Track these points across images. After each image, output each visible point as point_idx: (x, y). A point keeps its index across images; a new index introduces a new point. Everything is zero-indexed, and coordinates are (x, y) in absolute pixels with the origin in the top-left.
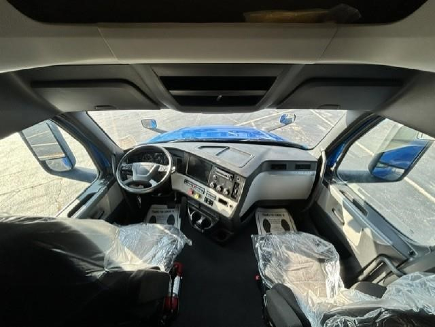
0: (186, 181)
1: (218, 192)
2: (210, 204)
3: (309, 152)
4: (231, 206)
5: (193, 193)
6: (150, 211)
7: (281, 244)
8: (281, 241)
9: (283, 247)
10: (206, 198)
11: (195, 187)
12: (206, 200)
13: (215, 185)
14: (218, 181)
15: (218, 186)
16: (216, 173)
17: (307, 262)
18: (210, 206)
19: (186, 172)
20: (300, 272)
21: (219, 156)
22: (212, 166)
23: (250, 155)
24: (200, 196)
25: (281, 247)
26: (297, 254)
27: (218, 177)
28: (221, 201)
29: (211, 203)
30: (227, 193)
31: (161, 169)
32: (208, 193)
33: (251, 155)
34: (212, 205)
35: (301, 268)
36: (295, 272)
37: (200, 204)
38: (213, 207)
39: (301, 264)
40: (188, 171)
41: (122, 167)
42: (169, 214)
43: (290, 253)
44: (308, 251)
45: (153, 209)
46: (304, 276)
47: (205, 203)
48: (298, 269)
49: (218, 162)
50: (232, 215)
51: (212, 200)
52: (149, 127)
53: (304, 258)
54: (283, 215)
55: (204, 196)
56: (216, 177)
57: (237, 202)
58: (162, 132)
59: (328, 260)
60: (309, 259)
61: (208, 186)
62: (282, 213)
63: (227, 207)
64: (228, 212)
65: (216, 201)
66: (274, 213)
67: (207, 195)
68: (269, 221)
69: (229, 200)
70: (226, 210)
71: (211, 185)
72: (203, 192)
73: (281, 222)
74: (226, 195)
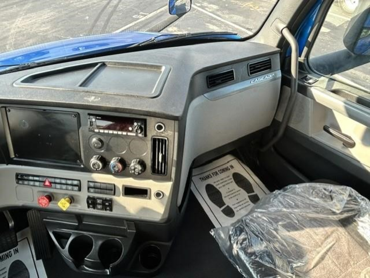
0: (20, 178)
1: (117, 174)
2: (104, 208)
3: (252, 40)
4: (158, 195)
5: (50, 198)
7: (275, 226)
8: (271, 218)
9: (280, 228)
10: (89, 198)
11: (51, 183)
12: (92, 202)
13: (104, 161)
14: (109, 149)
15: (113, 162)
16: (97, 131)
17: (327, 237)
18: (107, 214)
19: (12, 155)
20: (328, 261)
21: (91, 87)
22: (78, 116)
23: (159, 67)
24: (72, 200)
25: (276, 230)
26: (308, 230)
27: (102, 138)
28: (130, 191)
29: (108, 205)
30: (139, 168)
32: (92, 184)
33: (163, 69)
34: (111, 210)
35: (326, 253)
36: (320, 265)
37: (79, 217)
38: (115, 213)
39: (323, 247)
40: (15, 153)
43: (295, 234)
44: (321, 216)
46: (336, 265)
47: (92, 211)
48: (322, 258)
49: (92, 102)
50: (165, 212)
51: (108, 197)
53: (321, 231)
54: (232, 167)
55: (84, 195)
56: (101, 141)
57: (169, 179)
59: (355, 216)
60: (329, 229)
61: (87, 170)
62: (228, 165)
63: (150, 198)
64: (155, 209)
65: (119, 196)
66: (217, 170)
67: (89, 191)
68: (215, 185)
69: (151, 181)
70: (149, 207)
71: (94, 165)
72: (76, 188)
73: (233, 180)
74: (139, 174)
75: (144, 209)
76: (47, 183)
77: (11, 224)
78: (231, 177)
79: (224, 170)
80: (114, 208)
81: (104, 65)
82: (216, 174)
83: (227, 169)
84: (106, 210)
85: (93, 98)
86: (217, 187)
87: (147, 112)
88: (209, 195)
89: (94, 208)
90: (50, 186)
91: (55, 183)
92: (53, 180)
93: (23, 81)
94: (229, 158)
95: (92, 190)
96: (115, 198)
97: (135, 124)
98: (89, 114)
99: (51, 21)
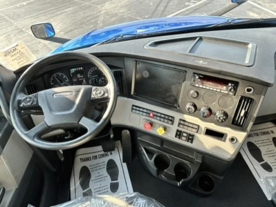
0: (134, 108)
1: (203, 118)
2: (187, 139)
4: (232, 140)
6: (78, 159)
10: (178, 131)
11: (154, 115)
12: (179, 134)
13: (196, 108)
15: (203, 109)
16: (197, 85)
18: (188, 144)
19: (132, 93)
22: (185, 73)
23: (246, 44)
24: (166, 130)
27: (199, 91)
28: (209, 132)
29: (191, 138)
31: (96, 94)
32: (182, 122)
34: (192, 142)
38: (194, 145)
40: (135, 91)
41: (20, 102)
42: (106, 159)
45: (81, 157)
47: (177, 140)
51: (192, 133)
52: (43, 37)
54: (272, 132)
55: (174, 128)
56: (197, 93)
58: (63, 41)
62: (269, 130)
63: (224, 141)
64: (227, 150)
65: (200, 134)
66: (258, 132)
67: (179, 126)
68: (255, 143)
69: (229, 129)
70: (222, 147)
71: (189, 109)
72: (170, 122)
73: (272, 143)
74: (222, 121)
75: (218, 148)
76: (151, 115)
77: (112, 136)
78: (271, 140)
79: (264, 133)
80: (194, 141)
81: (201, 39)
82: (257, 135)
83: (267, 133)
84: (188, 141)
85: (202, 62)
86: (258, 146)
87: (245, 77)
88: (249, 150)
89: (179, 138)
90: (152, 117)
91: (157, 116)
92: (156, 114)
93: (151, 45)
94: (270, 125)
95: (181, 126)
96: (196, 135)
97: (230, 84)
98: (194, 73)
99: (127, 5)
